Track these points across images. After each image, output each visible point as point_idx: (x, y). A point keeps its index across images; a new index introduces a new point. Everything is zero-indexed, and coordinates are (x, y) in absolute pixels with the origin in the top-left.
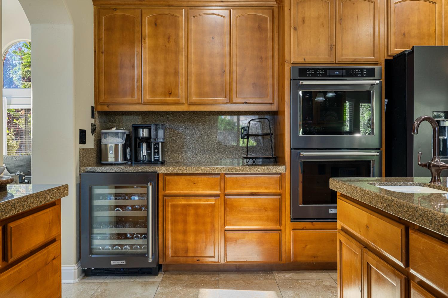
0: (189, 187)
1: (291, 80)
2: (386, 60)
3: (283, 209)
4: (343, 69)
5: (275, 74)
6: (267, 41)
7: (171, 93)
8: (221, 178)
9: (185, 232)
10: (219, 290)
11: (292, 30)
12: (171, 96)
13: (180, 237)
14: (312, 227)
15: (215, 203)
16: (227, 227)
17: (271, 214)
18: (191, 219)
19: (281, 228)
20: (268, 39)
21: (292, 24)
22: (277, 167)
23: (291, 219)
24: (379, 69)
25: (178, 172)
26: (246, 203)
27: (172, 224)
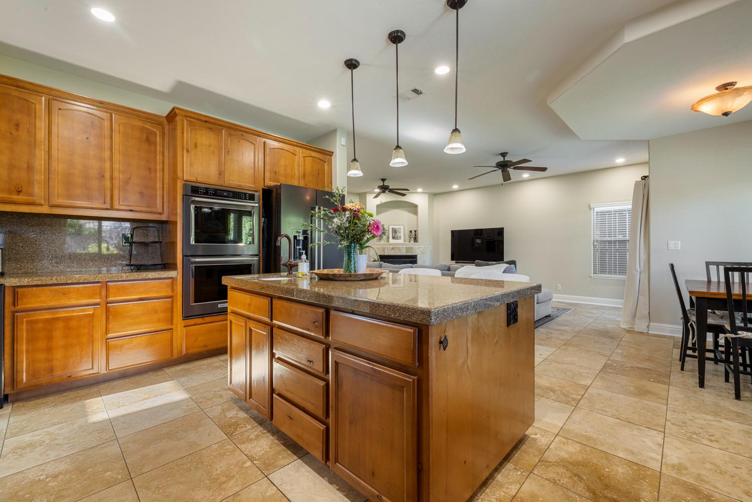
0: (56, 298)
1: (183, 195)
2: (263, 190)
3: (175, 310)
4: (229, 191)
5: (165, 186)
6: (156, 154)
7: (21, 191)
8: (101, 287)
9: (49, 350)
10: (103, 397)
11: (185, 151)
12: (22, 194)
13: (41, 356)
14: (204, 322)
15: (93, 313)
16: (110, 335)
17: (162, 315)
18: (58, 334)
19: (173, 327)
20: (158, 152)
21: (185, 146)
22: (169, 272)
23: (183, 317)
24: (258, 195)
25: (39, 283)
26: (135, 308)
27: (28, 343)
